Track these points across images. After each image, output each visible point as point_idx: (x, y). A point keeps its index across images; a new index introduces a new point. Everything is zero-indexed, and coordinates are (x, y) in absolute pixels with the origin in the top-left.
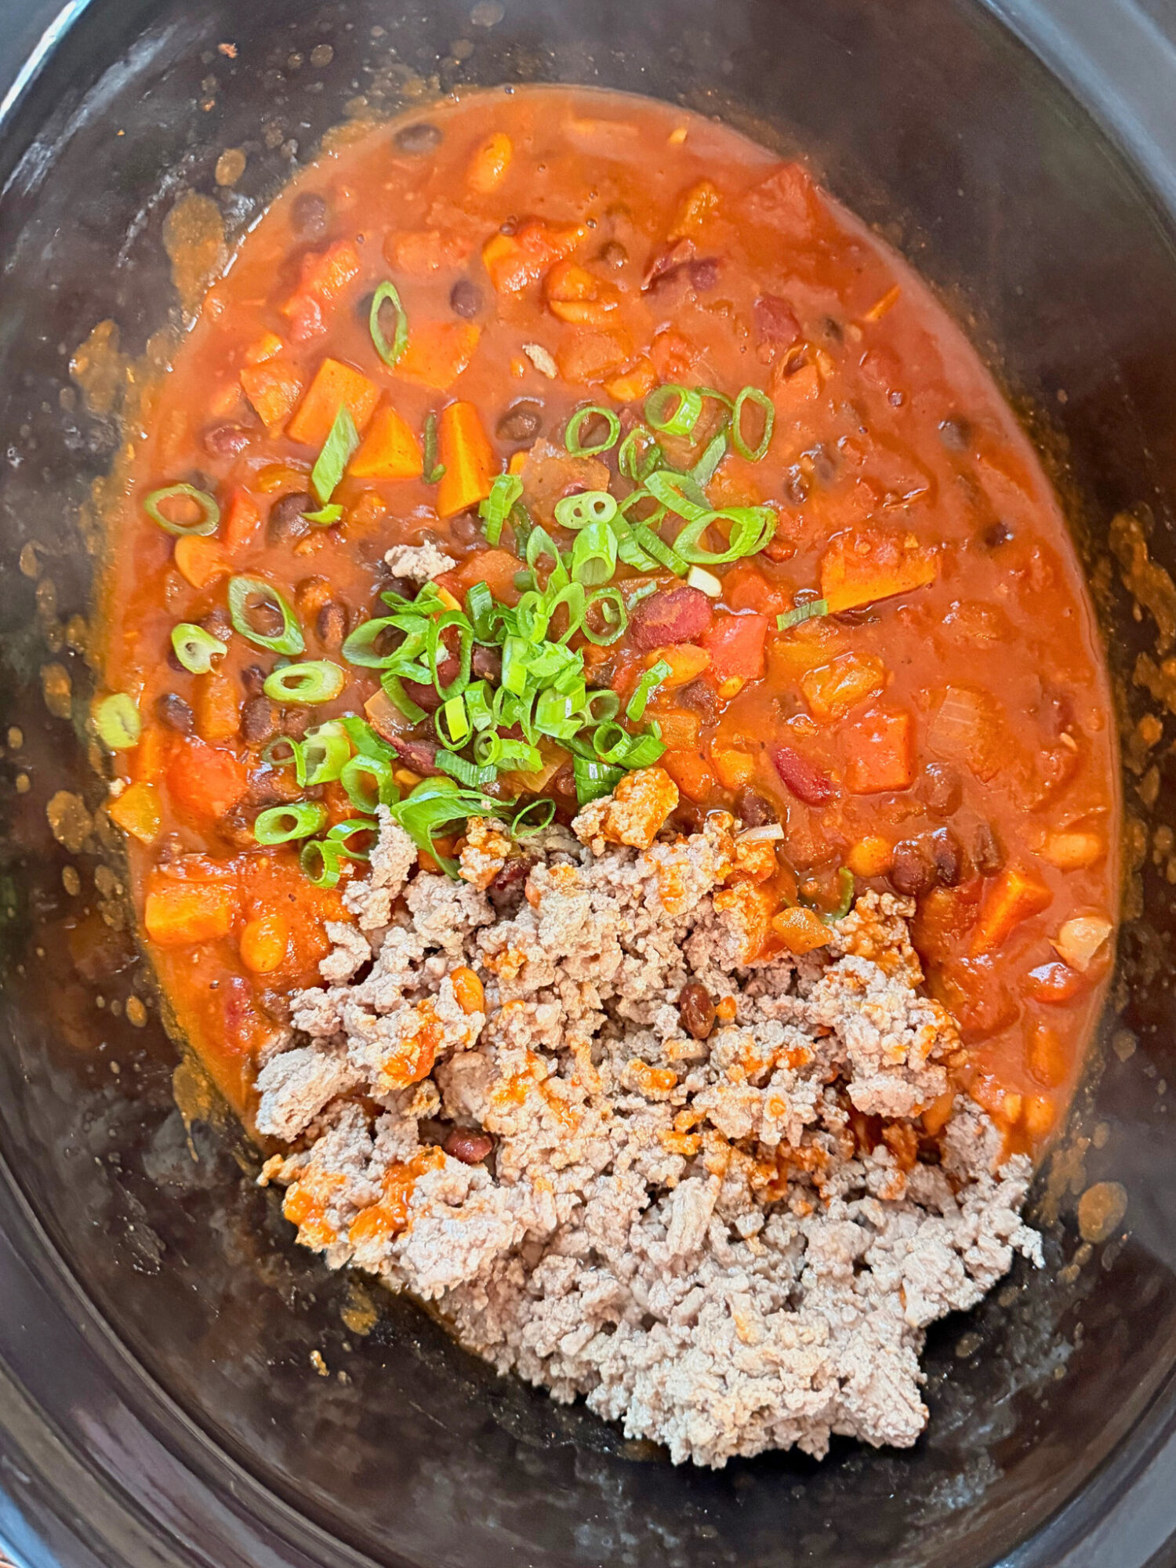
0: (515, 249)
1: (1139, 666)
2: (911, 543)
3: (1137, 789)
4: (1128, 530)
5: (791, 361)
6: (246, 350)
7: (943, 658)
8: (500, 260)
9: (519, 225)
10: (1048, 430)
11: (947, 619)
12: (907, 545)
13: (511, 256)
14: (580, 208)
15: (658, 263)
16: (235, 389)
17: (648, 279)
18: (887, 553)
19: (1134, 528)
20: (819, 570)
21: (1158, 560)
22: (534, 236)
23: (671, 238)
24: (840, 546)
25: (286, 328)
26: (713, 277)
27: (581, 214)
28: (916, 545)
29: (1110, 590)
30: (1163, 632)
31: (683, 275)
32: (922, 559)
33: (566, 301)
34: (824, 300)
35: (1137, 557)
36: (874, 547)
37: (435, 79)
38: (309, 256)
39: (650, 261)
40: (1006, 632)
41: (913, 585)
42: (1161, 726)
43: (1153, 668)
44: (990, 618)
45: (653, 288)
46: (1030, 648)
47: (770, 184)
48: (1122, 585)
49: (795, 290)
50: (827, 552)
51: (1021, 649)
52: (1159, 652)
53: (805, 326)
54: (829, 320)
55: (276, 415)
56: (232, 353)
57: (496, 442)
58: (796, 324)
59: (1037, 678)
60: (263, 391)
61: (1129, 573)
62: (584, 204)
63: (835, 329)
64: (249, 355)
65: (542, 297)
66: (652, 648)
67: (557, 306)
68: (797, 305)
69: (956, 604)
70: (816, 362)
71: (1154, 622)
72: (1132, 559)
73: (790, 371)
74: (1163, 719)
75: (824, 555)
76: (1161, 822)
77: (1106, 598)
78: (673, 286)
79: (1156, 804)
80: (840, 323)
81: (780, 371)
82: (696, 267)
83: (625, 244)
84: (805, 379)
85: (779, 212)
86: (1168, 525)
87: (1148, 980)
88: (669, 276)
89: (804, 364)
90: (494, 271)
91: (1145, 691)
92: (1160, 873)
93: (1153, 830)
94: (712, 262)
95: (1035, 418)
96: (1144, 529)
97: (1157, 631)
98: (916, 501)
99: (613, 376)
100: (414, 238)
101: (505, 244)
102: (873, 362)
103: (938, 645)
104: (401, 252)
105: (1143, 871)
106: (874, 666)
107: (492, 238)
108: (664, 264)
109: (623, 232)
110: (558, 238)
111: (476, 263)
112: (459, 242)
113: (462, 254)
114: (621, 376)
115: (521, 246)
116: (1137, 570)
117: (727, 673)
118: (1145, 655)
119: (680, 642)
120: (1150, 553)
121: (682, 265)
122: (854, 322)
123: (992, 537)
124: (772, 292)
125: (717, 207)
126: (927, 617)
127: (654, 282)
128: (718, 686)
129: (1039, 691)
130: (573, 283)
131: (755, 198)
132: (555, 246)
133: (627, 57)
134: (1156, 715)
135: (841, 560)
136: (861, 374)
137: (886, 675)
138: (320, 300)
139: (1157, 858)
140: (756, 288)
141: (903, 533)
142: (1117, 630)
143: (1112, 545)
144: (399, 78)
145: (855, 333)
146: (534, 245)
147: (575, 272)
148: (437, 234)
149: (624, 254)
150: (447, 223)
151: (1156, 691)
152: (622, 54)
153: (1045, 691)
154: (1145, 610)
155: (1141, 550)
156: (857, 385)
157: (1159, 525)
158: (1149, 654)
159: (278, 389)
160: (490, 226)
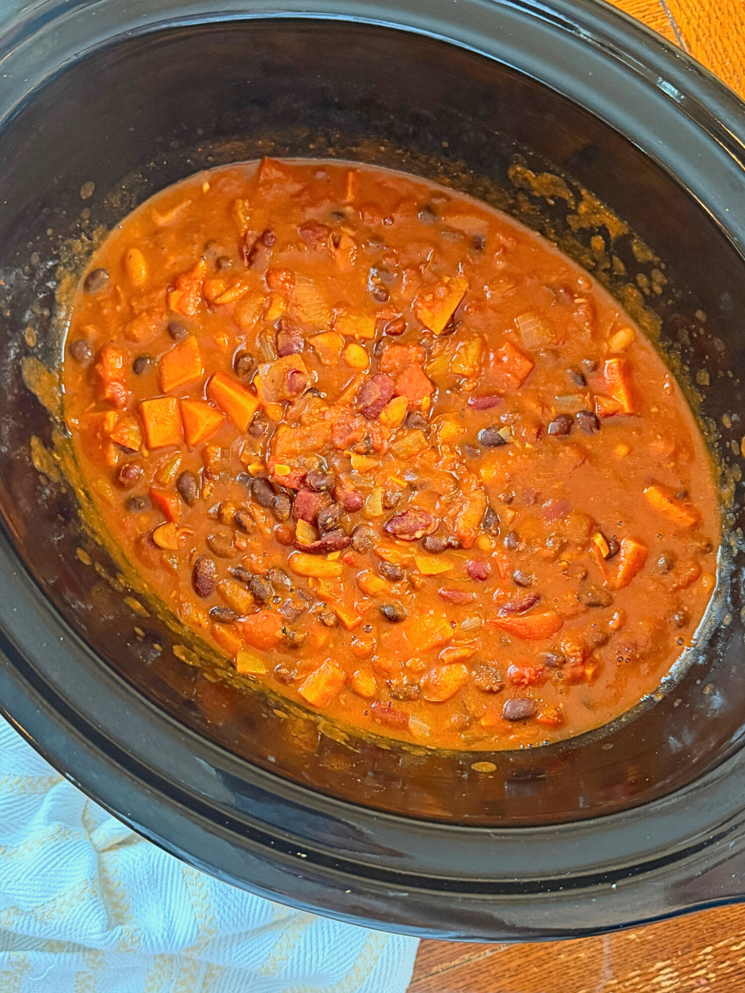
0: (181, 294)
1: (571, 223)
2: (447, 279)
3: (615, 273)
4: (517, 172)
5: (334, 240)
6: (103, 427)
7: (500, 312)
8: (178, 303)
9: (174, 284)
10: (451, 164)
11: (488, 295)
12: (446, 281)
13: (182, 298)
14: (193, 255)
15: (245, 250)
16: (112, 447)
17: (246, 260)
18: (442, 291)
19: (519, 169)
20: (420, 322)
21: (539, 172)
22: (184, 282)
23: (242, 235)
24: (420, 305)
25: (112, 404)
26: (272, 237)
27: (195, 257)
28: (449, 278)
29: (533, 204)
30: (567, 198)
31: (259, 246)
32: (457, 282)
33: (220, 296)
34: (326, 206)
35: (530, 179)
36: (433, 293)
37: (83, 237)
38: (99, 367)
39: (241, 251)
40: (516, 280)
41: (463, 294)
42: (600, 238)
43: (576, 217)
44: (505, 280)
45: (251, 262)
46: (532, 278)
47: (262, 178)
48: (535, 197)
49: (311, 214)
50: (416, 312)
51: (528, 281)
52: (573, 208)
53: (327, 224)
54: (335, 213)
55: (139, 443)
56: (98, 434)
57: (240, 380)
58: (323, 226)
59: (544, 287)
60: (126, 437)
61: (533, 190)
62: (194, 252)
63: (340, 215)
64: (106, 428)
65: (208, 302)
66: (379, 413)
67: (219, 301)
68: (317, 218)
69: (486, 287)
70: (344, 233)
71: (560, 198)
72: (529, 183)
73: (337, 245)
74: (599, 233)
75: (416, 314)
76: (635, 275)
77: (534, 210)
78: (259, 254)
79: (627, 271)
80: (340, 210)
81: (333, 249)
82: (261, 239)
83: (225, 255)
84: (345, 243)
85: (275, 185)
86: (531, 153)
87: (688, 342)
88: (254, 251)
89: (340, 238)
90: (180, 310)
91: (582, 230)
92: (653, 295)
93: (635, 282)
94: (267, 231)
95: (442, 164)
96: (523, 165)
97: (565, 200)
98: (433, 259)
99: (265, 312)
100: (136, 322)
101: (175, 296)
102: (366, 214)
103: (494, 309)
104: (135, 332)
105: (647, 303)
106: (474, 338)
107: (167, 297)
108: (248, 248)
109: (220, 251)
110: (194, 275)
111: (170, 312)
112: (157, 310)
113: (162, 314)
114: (268, 309)
115: (182, 290)
116: (535, 184)
117: (419, 398)
118: (569, 216)
119: (389, 402)
120: (534, 172)
121: (256, 242)
122: (345, 205)
123: (477, 245)
124: (303, 221)
125: (250, 207)
126: (480, 304)
127: (249, 258)
128: (419, 408)
129: (551, 291)
130: (217, 287)
131: (261, 189)
132: (196, 279)
133: (155, 163)
134: (594, 235)
135: (425, 310)
136: (365, 223)
137: (483, 338)
138: (117, 380)
139: (647, 291)
140: (294, 226)
141: (440, 279)
142: (550, 218)
143: (517, 186)
144: (69, 247)
145: (349, 210)
146: (187, 285)
147: (214, 282)
148: (144, 314)
149: (227, 259)
150: (145, 307)
151: (586, 225)
152: (152, 163)
153: (553, 290)
154: (552, 197)
155: (530, 174)
156: (369, 230)
157: (527, 157)
158: (570, 214)
159: (131, 431)
160: (162, 293)
